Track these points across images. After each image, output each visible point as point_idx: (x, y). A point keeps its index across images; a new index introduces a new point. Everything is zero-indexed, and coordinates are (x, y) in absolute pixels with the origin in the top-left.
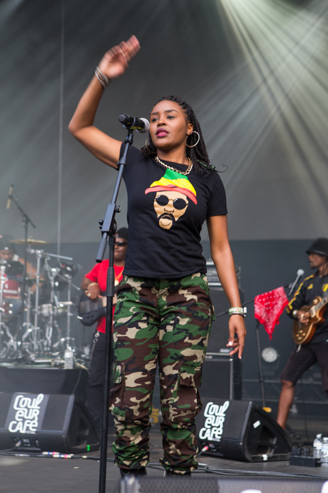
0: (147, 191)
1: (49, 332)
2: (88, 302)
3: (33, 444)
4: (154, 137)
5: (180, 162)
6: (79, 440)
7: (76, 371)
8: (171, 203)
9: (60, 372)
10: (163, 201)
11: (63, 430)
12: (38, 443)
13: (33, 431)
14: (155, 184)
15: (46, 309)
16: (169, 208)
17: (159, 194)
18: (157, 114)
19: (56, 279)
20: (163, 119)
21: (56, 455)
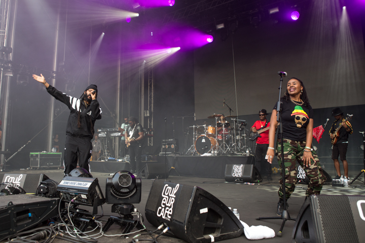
0: (292, 115)
1: (240, 144)
2: (253, 134)
3: (241, 180)
4: (289, 92)
5: (299, 101)
6: (256, 179)
7: (250, 157)
8: (301, 119)
9: (245, 157)
10: (298, 118)
11: (250, 176)
12: (243, 180)
13: (240, 176)
14: (293, 112)
15: (238, 137)
16: (300, 121)
17: (296, 116)
18: (290, 83)
19: (240, 127)
20: (292, 85)
21: (249, 184)
